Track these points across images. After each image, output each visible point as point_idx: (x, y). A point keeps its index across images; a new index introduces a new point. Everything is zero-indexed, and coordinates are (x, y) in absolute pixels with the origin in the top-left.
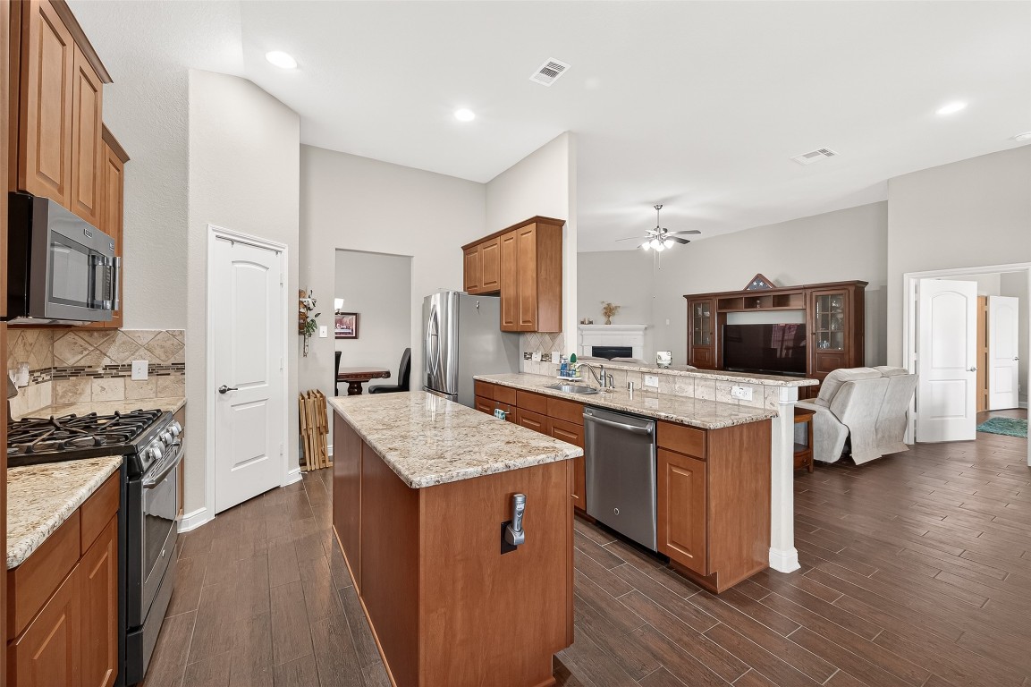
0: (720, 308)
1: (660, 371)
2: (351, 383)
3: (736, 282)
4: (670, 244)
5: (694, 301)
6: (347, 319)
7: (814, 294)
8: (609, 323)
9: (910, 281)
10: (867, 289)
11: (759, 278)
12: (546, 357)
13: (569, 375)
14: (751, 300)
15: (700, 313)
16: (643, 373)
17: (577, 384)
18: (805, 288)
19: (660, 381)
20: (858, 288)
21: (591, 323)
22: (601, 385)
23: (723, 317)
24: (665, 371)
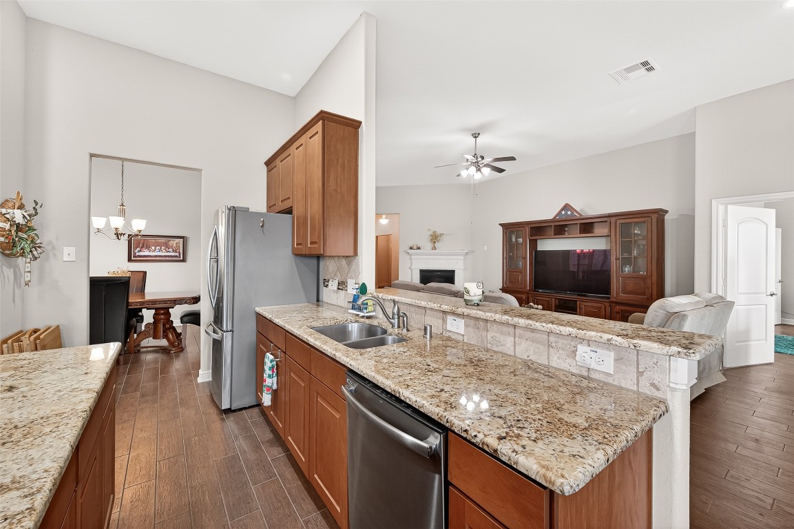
0: (531, 236)
1: (466, 311)
2: (156, 309)
3: (546, 212)
4: (486, 171)
5: (510, 229)
6: (174, 242)
7: (619, 222)
8: (434, 248)
9: (718, 208)
10: (667, 217)
11: (567, 207)
12: (342, 285)
13: (360, 309)
14: (559, 227)
15: (514, 239)
16: (444, 312)
17: (368, 321)
18: (610, 216)
19: (466, 326)
20: (658, 216)
21: (419, 248)
22: (393, 326)
23: (534, 243)
24: (474, 312)
